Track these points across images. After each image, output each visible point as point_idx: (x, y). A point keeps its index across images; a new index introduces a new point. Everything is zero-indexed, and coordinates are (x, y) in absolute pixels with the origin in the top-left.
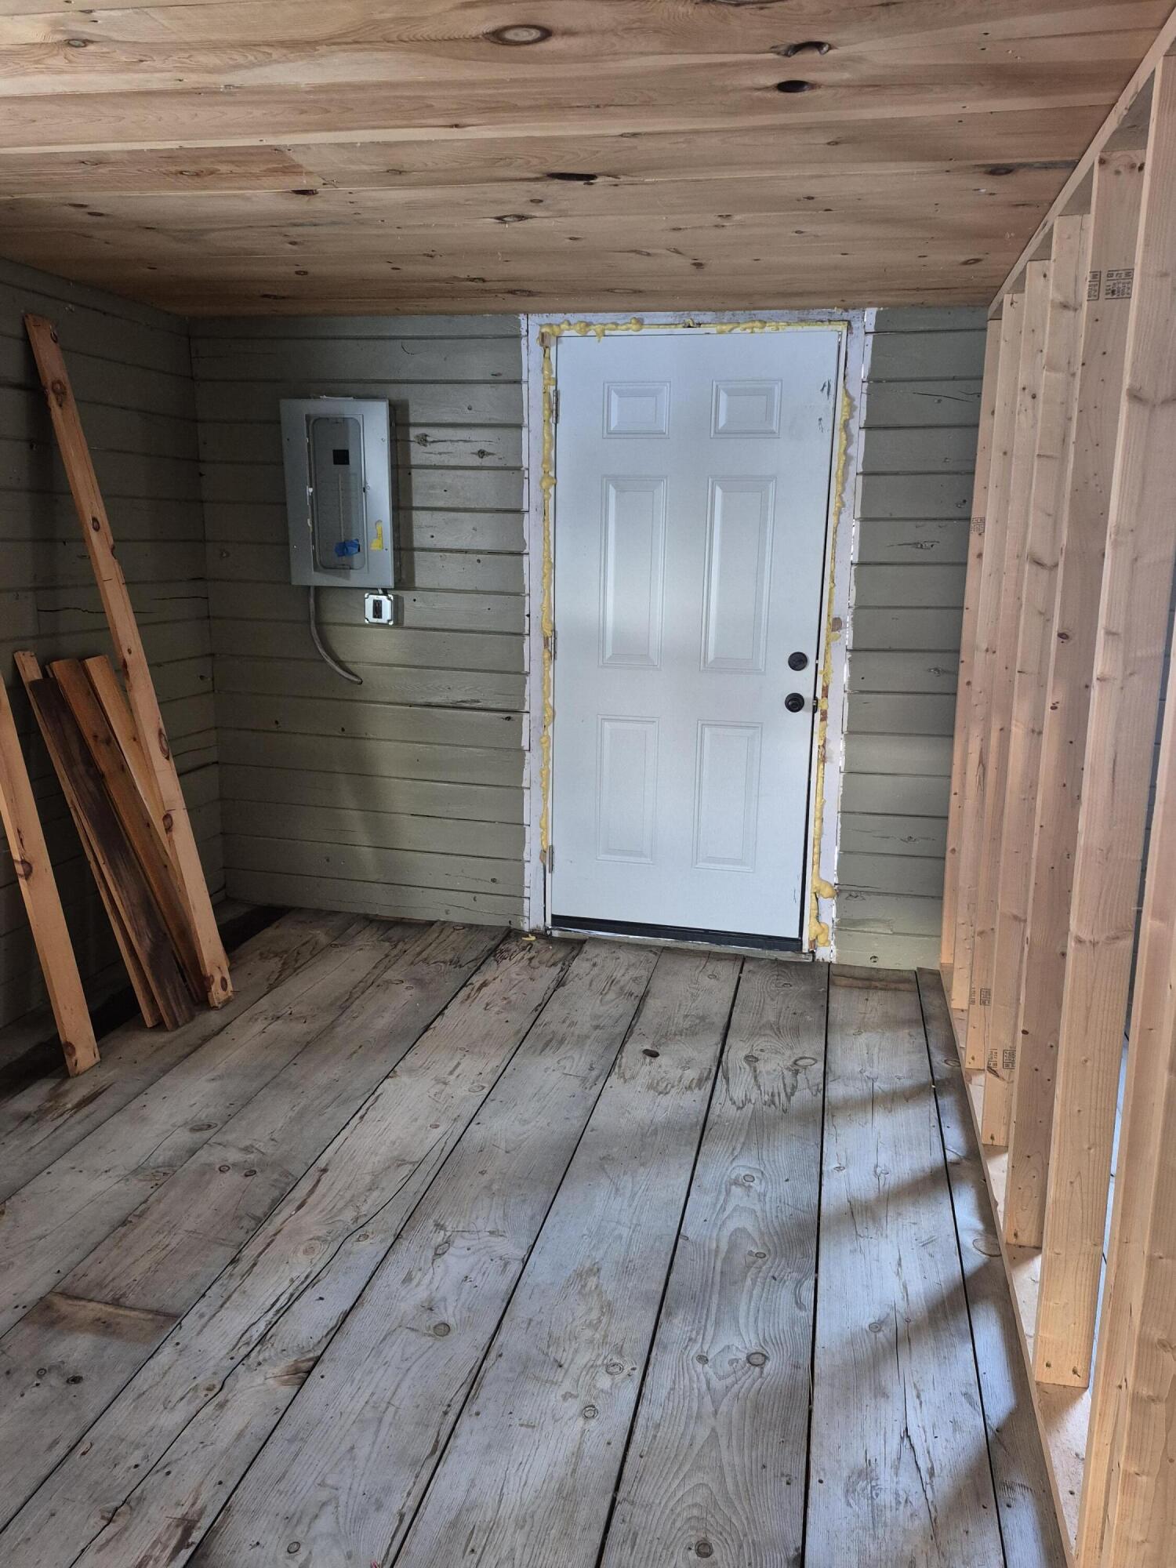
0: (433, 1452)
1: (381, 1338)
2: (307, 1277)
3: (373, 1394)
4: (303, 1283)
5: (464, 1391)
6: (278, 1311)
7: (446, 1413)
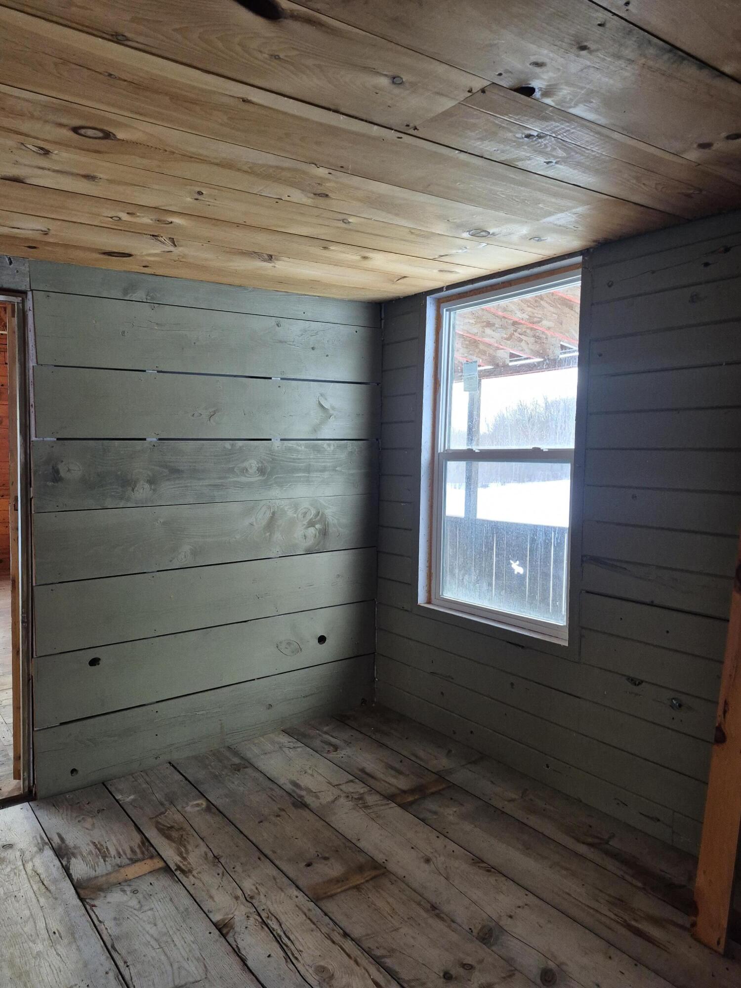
0: (113, 947)
1: (207, 965)
2: (296, 958)
3: (175, 945)
4: (293, 955)
5: (127, 977)
6: (280, 937)
7: (125, 962)
